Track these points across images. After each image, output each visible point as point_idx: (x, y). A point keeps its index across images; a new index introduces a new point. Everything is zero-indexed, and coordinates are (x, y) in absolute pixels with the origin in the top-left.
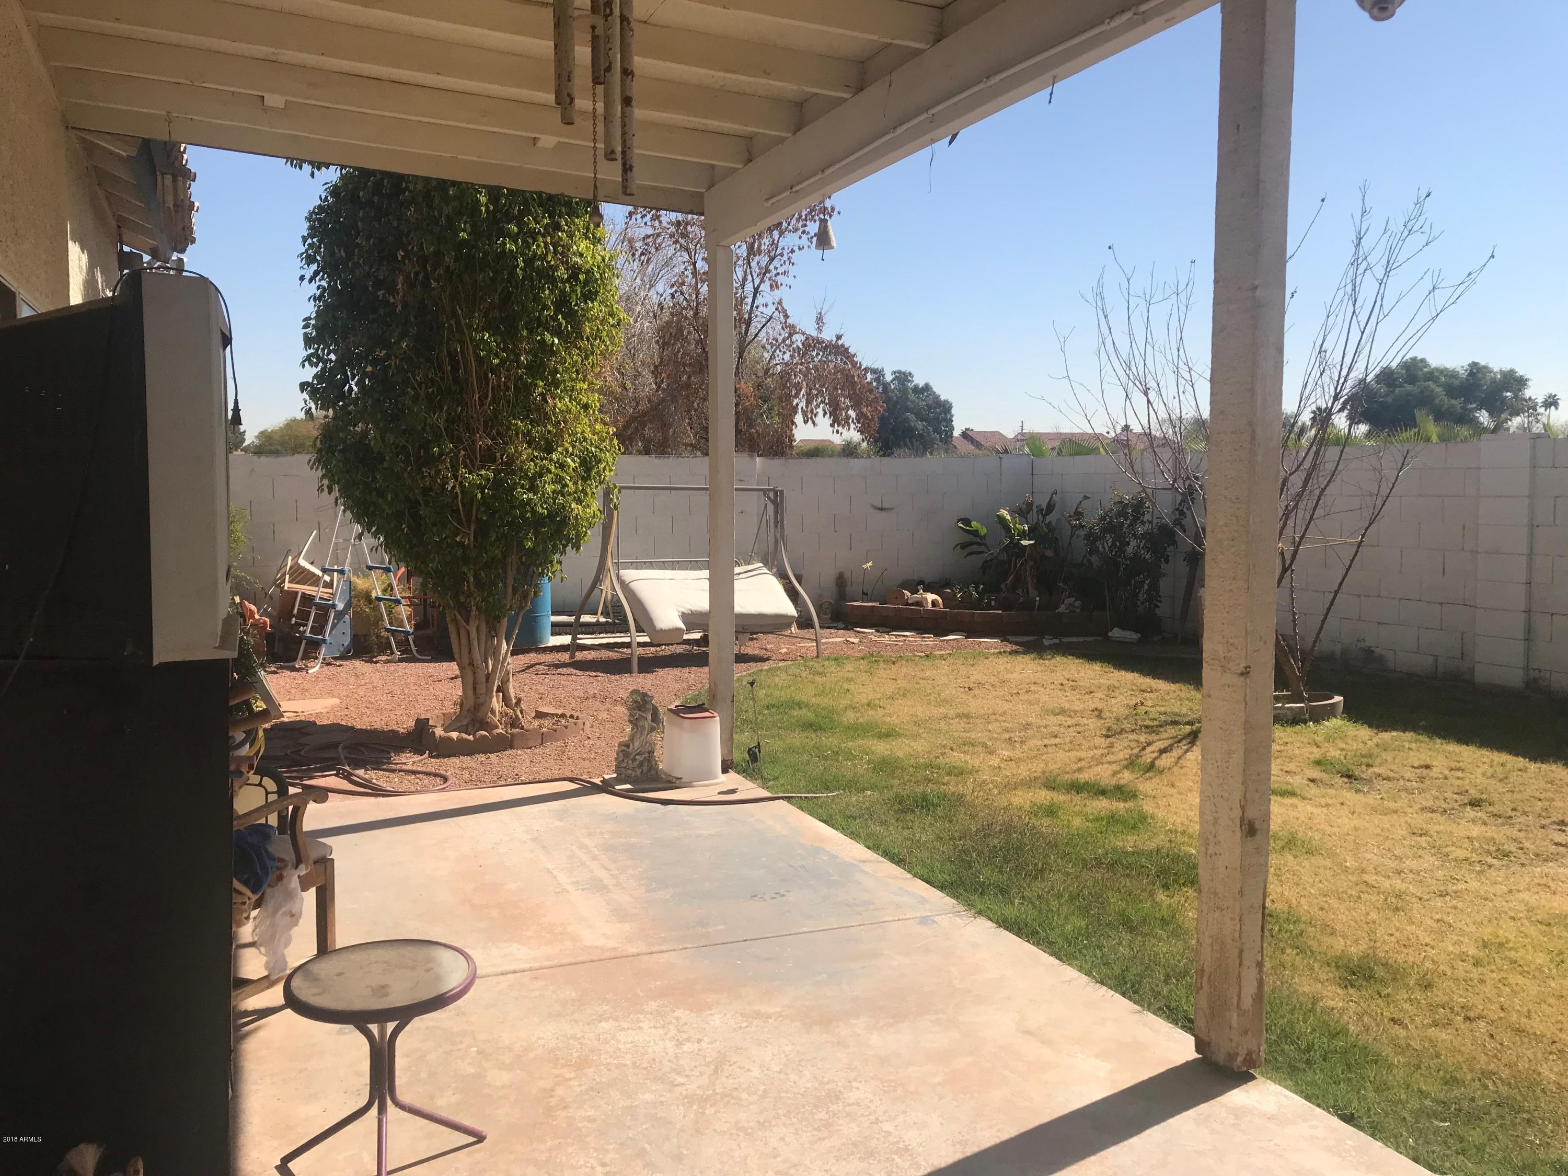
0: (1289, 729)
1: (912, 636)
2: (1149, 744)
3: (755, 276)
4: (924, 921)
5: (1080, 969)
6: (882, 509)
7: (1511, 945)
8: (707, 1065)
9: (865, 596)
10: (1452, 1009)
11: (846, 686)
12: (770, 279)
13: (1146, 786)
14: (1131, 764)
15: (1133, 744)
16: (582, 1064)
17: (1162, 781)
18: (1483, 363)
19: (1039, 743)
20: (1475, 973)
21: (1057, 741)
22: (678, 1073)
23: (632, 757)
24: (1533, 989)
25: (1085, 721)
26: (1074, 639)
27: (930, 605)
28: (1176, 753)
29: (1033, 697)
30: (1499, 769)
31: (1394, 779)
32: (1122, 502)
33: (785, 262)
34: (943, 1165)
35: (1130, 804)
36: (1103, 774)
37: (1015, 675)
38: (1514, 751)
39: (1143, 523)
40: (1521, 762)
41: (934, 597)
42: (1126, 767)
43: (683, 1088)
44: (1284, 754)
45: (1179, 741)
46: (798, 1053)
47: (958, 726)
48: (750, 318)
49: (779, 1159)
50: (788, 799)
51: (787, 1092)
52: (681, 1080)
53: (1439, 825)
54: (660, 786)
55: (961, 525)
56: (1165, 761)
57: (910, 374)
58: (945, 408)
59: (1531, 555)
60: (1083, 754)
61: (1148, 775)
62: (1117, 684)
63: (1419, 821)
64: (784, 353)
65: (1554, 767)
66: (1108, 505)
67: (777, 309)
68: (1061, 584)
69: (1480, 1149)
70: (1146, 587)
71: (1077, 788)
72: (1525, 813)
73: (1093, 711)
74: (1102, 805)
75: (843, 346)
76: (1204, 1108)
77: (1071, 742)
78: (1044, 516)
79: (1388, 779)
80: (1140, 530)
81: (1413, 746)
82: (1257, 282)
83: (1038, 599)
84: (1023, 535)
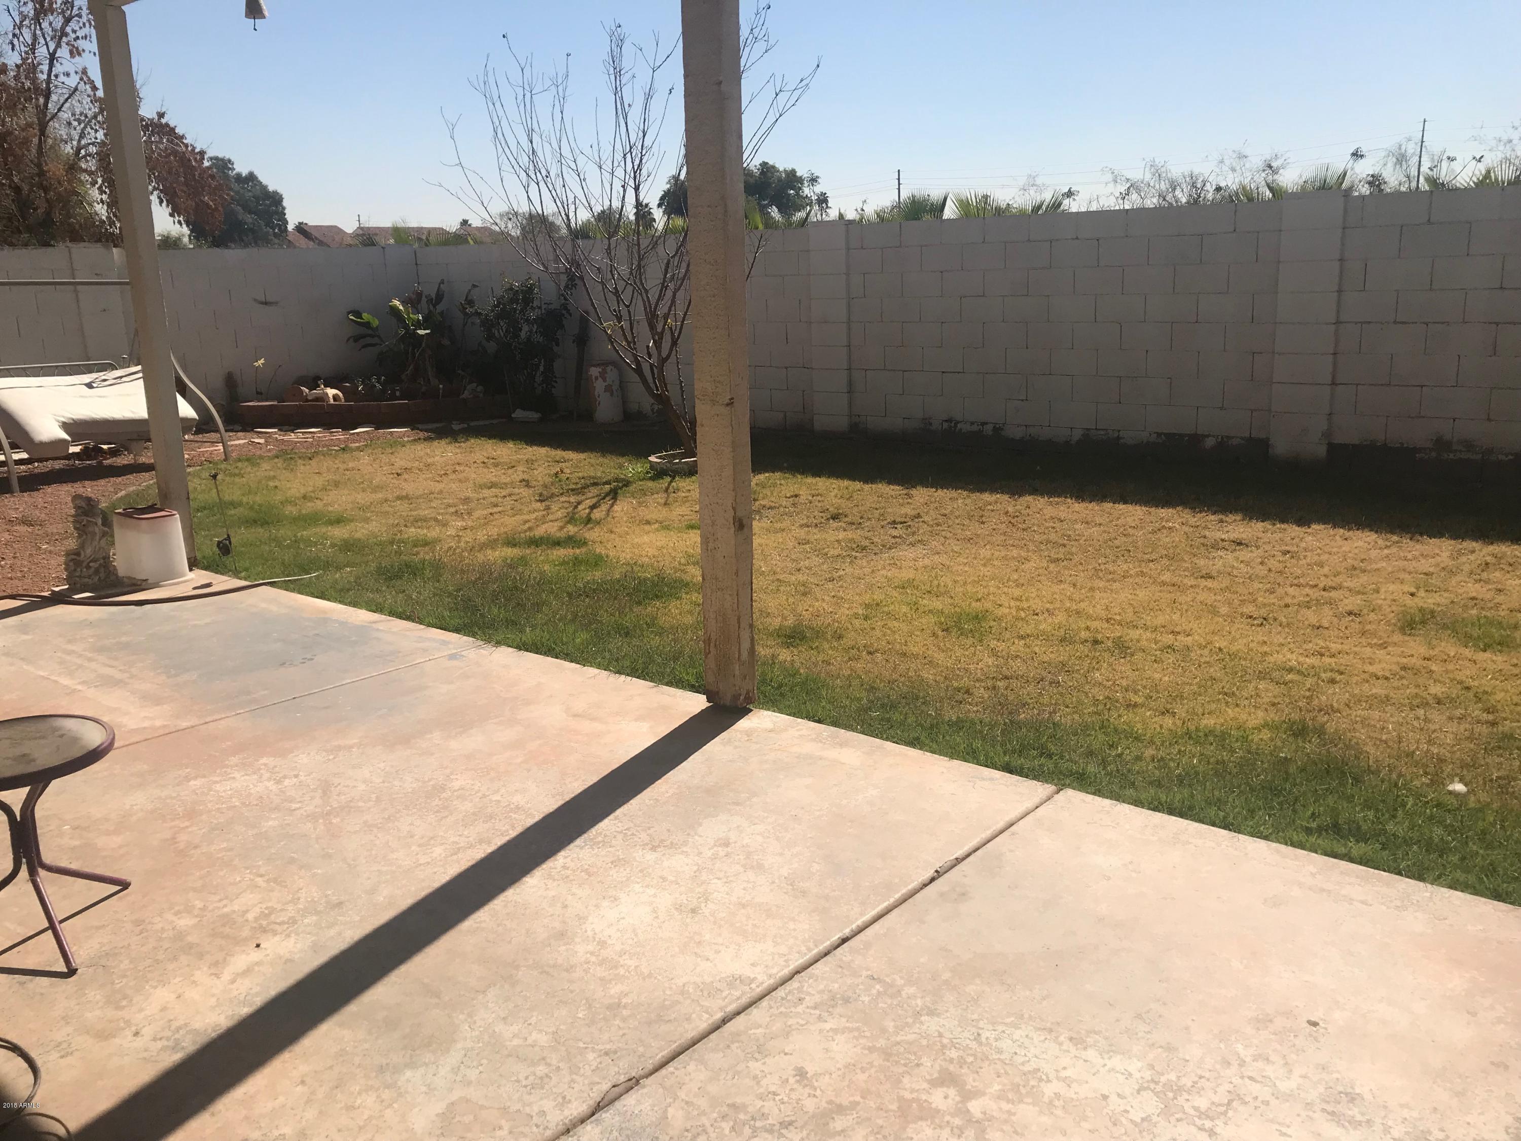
0: (688, 480)
1: (320, 432)
2: (579, 503)
3: (48, 39)
4: (452, 657)
5: (599, 666)
6: (266, 303)
7: (884, 603)
8: (315, 790)
9: (259, 395)
10: (858, 649)
11: (271, 484)
12: (67, 44)
13: (592, 534)
14: (571, 519)
15: (566, 505)
16: (191, 814)
17: (602, 529)
18: (771, 163)
19: (485, 512)
20: (866, 624)
21: (499, 509)
22: (291, 802)
23: (85, 564)
24: (905, 627)
25: (516, 491)
26: (481, 423)
27: (332, 401)
28: (604, 507)
29: (461, 476)
30: (845, 492)
31: (775, 507)
32: (511, 289)
33: (84, 24)
34: (551, 810)
35: (584, 550)
36: (551, 529)
37: (437, 458)
38: (853, 478)
39: (533, 308)
40: (858, 485)
41: (335, 391)
42: (569, 522)
43: (302, 811)
44: (690, 498)
45: (604, 499)
46: (392, 766)
47: (402, 507)
48: (48, 88)
49: (416, 837)
50: (272, 584)
51: (398, 793)
52: (294, 806)
53: (816, 535)
54: (126, 590)
55: (352, 317)
56: (597, 514)
57: (229, 161)
58: (276, 200)
59: (849, 322)
60: (526, 517)
61: (589, 526)
62: (534, 458)
63: (802, 533)
64: (96, 131)
65: (880, 485)
66: (499, 292)
67: (81, 79)
68: (460, 372)
69: (902, 723)
70: (542, 368)
71: (535, 542)
72: (869, 519)
73: (521, 482)
74: (561, 553)
75: (167, 125)
76: (724, 735)
77: (512, 509)
78: (434, 306)
79: (770, 508)
80: (533, 316)
81: (783, 482)
82: (721, 78)
83: (441, 386)
84: (419, 325)
